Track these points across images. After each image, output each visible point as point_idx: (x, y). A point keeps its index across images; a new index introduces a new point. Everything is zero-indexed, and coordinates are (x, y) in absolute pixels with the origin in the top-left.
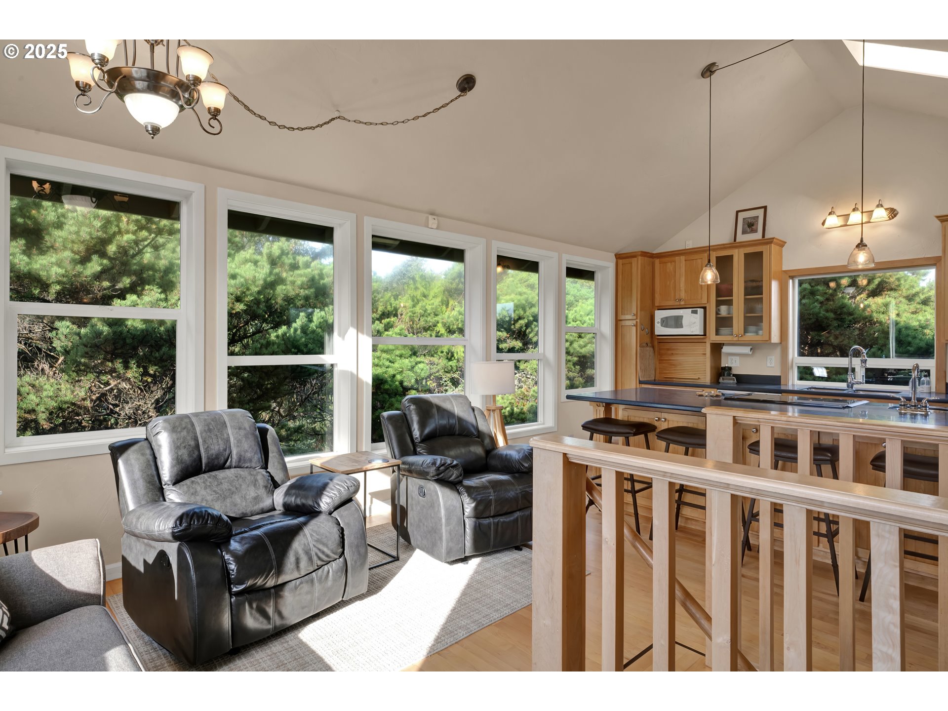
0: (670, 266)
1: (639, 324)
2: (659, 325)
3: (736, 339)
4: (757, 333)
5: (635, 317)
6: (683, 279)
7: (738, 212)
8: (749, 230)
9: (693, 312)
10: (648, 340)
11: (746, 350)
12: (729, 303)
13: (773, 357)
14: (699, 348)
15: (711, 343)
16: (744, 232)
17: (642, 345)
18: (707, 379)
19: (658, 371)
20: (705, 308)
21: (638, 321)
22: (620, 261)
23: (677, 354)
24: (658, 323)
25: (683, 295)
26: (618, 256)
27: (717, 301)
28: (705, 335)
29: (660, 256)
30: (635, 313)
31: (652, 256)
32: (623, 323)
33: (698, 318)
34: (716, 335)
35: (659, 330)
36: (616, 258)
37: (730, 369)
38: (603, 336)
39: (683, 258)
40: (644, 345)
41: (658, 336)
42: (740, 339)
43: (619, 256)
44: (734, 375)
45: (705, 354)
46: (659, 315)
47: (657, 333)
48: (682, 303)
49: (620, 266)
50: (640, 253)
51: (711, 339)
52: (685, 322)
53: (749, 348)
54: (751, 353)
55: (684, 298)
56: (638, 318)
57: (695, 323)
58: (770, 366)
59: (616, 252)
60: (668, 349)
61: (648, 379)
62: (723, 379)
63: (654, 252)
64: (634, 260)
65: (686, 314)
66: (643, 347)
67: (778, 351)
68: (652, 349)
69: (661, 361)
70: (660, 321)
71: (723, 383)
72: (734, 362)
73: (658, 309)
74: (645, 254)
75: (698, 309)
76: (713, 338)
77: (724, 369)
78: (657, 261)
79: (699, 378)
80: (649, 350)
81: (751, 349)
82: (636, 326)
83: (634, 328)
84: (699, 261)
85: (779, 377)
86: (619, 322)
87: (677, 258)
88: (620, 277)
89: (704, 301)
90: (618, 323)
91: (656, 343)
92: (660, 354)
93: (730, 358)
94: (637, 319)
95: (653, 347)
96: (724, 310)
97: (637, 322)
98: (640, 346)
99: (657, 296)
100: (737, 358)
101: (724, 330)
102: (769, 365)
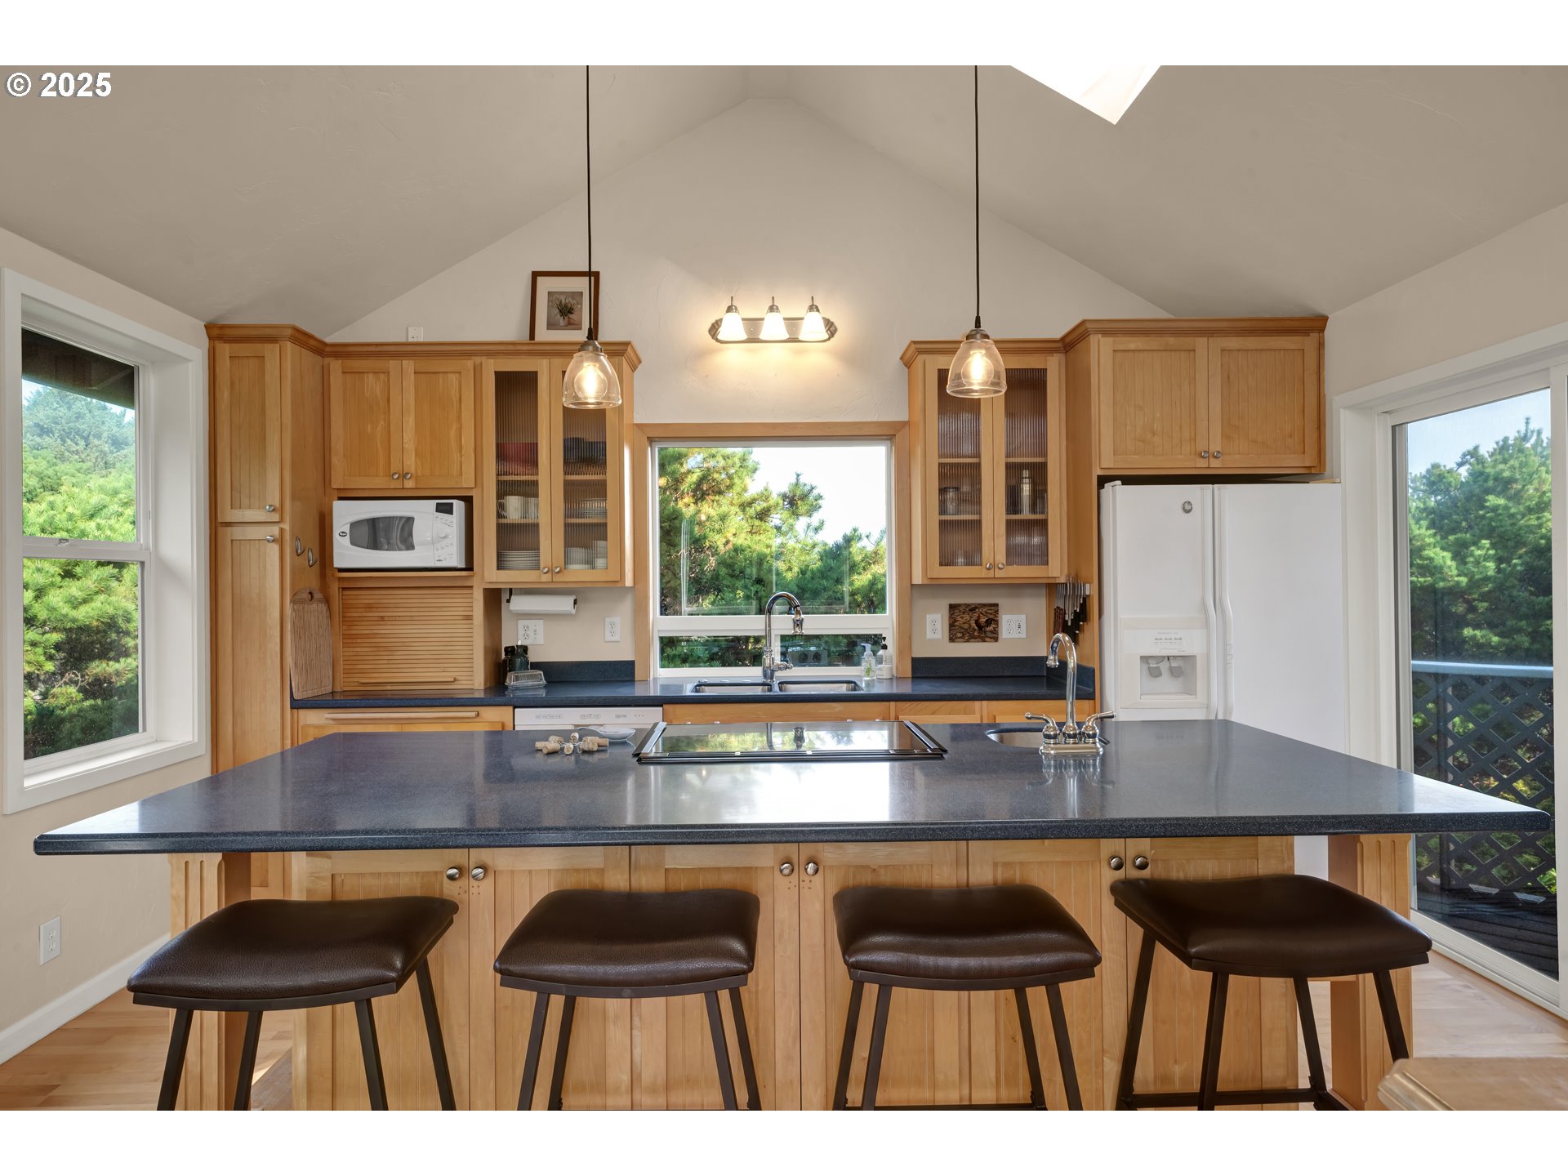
0: (373, 385)
1: (287, 536)
2: (347, 540)
3: (546, 578)
4: (590, 562)
5: (276, 517)
6: (410, 422)
7: (535, 275)
8: (562, 322)
9: (441, 509)
10: (313, 582)
11: (564, 604)
12: (529, 490)
13: (617, 620)
14: (454, 603)
15: (486, 590)
16: (551, 325)
17: (301, 598)
18: (476, 679)
19: (341, 667)
20: (468, 501)
21: (286, 526)
22: (225, 349)
23: (394, 619)
24: (343, 534)
25: (411, 463)
26: (216, 332)
27: (499, 483)
28: (469, 567)
29: (342, 351)
30: (277, 504)
31: (321, 349)
32: (237, 533)
33: (453, 524)
34: (499, 568)
35: (347, 554)
36: (210, 338)
37: (525, 649)
38: (168, 571)
39: (409, 365)
40: (306, 596)
41: (341, 570)
42: (557, 578)
43: (218, 334)
44: (536, 666)
45: (469, 618)
46: (345, 514)
47: (339, 562)
48: (409, 484)
49: (224, 364)
50: (289, 332)
51: (487, 579)
52: (419, 533)
53: (571, 599)
54: (574, 611)
55: (413, 470)
56: (287, 518)
57: (445, 537)
58: (613, 639)
59: (210, 318)
60: (369, 607)
61: (317, 692)
62: (517, 678)
63: (328, 340)
64: (271, 351)
65: (422, 513)
66: (302, 602)
67: (626, 607)
68: (323, 607)
69: (349, 639)
70: (347, 529)
71: (517, 689)
72: (531, 632)
73: (340, 498)
74: (302, 338)
75: (455, 502)
76: (489, 574)
77: (510, 651)
78: (336, 365)
79: (455, 680)
80: (317, 608)
81: (575, 602)
82: (280, 541)
83: (276, 548)
84: (453, 378)
85: (631, 664)
86: (221, 530)
87: (393, 364)
88: (224, 396)
89: (468, 481)
90: (216, 529)
91: (335, 588)
92: (347, 621)
93: (521, 623)
94: (281, 520)
95: (327, 600)
96: (514, 503)
97: (282, 530)
98: (293, 601)
99: (338, 461)
100: (539, 625)
101: (517, 558)
102: (608, 637)
